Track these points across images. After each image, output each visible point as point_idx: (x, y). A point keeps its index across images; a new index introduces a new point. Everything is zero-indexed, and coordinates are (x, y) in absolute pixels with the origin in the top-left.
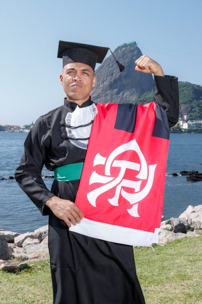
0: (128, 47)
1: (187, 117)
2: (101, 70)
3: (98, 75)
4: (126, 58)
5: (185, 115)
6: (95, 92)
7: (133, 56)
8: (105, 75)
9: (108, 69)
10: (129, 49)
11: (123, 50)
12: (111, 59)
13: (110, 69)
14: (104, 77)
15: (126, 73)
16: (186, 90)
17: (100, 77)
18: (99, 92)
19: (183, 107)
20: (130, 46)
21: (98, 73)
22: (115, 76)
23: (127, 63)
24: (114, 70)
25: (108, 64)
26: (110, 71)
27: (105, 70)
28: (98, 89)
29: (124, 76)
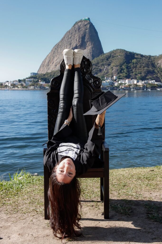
0: (83, 22)
1: (115, 77)
2: (63, 41)
3: (61, 45)
4: (81, 31)
5: (115, 75)
6: (58, 59)
7: (86, 30)
8: (65, 45)
9: (68, 40)
10: (83, 24)
11: (79, 25)
12: (70, 32)
13: (69, 40)
14: (65, 47)
15: (80, 42)
16: (119, 55)
17: (62, 46)
18: (61, 58)
19: (115, 69)
20: (85, 21)
21: (61, 43)
22: (73, 46)
23: (81, 35)
24: (71, 41)
25: (68, 35)
26: (69, 42)
27: (66, 41)
28: (60, 56)
29: (79, 45)
